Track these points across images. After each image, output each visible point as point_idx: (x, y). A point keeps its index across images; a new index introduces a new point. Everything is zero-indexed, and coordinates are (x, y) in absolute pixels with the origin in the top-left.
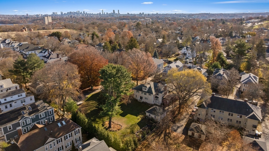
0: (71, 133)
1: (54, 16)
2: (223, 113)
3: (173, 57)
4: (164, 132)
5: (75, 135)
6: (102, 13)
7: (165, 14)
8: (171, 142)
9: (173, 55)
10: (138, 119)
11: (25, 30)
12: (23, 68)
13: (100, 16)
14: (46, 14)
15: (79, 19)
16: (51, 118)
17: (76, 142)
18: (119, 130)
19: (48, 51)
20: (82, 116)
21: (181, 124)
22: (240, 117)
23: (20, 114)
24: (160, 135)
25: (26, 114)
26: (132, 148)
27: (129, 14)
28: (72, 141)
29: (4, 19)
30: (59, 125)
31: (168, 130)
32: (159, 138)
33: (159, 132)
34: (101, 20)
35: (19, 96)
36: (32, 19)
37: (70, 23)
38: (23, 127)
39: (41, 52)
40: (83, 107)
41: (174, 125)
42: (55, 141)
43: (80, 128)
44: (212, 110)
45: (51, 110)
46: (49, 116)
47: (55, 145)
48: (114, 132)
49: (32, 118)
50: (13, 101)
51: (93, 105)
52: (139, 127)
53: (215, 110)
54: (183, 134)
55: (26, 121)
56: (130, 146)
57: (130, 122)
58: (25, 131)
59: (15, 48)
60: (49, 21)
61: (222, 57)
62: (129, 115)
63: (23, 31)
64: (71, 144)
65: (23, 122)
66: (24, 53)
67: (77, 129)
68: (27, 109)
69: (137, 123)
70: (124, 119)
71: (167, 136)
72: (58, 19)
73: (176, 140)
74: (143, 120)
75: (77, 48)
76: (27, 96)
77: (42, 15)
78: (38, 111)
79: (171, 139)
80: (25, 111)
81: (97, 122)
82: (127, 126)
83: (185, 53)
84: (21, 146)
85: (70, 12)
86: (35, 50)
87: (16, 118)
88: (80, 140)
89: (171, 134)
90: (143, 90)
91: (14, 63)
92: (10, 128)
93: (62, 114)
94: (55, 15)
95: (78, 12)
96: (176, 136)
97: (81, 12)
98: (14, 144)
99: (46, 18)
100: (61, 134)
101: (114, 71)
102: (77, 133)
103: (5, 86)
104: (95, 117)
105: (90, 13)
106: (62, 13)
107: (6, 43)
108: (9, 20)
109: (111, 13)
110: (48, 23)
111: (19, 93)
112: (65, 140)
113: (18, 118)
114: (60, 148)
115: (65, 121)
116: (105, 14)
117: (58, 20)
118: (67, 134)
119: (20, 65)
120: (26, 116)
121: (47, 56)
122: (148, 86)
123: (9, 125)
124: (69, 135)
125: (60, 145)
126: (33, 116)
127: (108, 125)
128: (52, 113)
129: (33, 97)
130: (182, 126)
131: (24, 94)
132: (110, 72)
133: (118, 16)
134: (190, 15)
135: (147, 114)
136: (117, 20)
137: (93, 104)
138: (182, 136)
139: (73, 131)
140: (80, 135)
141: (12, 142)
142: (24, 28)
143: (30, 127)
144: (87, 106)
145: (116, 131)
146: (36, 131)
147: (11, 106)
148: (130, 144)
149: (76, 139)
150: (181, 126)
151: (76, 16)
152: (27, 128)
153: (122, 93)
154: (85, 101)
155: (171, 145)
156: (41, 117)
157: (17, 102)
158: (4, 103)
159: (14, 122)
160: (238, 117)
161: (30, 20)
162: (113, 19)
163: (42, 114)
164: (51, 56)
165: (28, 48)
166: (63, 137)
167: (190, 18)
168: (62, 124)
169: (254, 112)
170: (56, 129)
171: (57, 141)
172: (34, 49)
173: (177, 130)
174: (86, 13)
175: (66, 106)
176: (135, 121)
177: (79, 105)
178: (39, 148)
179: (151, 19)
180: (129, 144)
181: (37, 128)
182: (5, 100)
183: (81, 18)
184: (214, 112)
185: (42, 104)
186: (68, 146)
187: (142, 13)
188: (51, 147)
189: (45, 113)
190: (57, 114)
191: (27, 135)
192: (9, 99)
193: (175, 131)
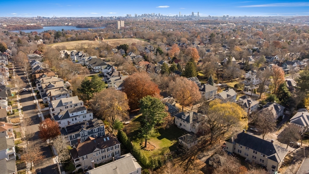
0: (113, 147)
1: (128, 19)
2: (248, 150)
3: (236, 81)
4: (189, 158)
5: (115, 149)
6: (179, 16)
7: (255, 17)
8: (192, 167)
9: (237, 79)
10: (171, 144)
11: (97, 39)
12: (87, 88)
13: (177, 19)
14: (120, 16)
15: (153, 23)
16: (102, 133)
17: (116, 154)
18: (152, 150)
19: (112, 67)
20: (124, 134)
21: (208, 153)
22: (263, 156)
23: (81, 128)
24: (185, 160)
25: (85, 128)
26: (156, 166)
27: (210, 17)
28: (113, 153)
29: (81, 22)
30: (105, 140)
31: (193, 157)
32: (183, 163)
33: (184, 158)
34: (177, 24)
35: (82, 112)
36: (106, 22)
37: (143, 28)
38: (82, 137)
39: (106, 68)
40: (129, 127)
41: (202, 153)
42: (100, 151)
43: (119, 144)
44: (239, 145)
45: (102, 127)
46: (101, 131)
47: (100, 154)
48: (148, 151)
49: (88, 131)
50: (77, 116)
51: (138, 126)
52: (169, 151)
53: (242, 146)
54: (205, 162)
55: (84, 133)
56: (154, 164)
57: (164, 145)
58: (83, 140)
59: (85, 62)
60: (121, 26)
61: (283, 89)
62: (165, 139)
63: (95, 40)
64: (111, 155)
65: (82, 134)
66: (92, 67)
67: (117, 145)
68: (86, 124)
69: (169, 147)
70: (160, 142)
71: (191, 161)
72: (131, 22)
73: (196, 166)
74: (175, 145)
75: (139, 65)
76: (87, 113)
77: (116, 17)
78: (93, 126)
79: (192, 165)
80: (84, 126)
81: (137, 141)
82: (160, 148)
83: (250, 77)
84: (79, 151)
85: (145, 14)
86: (102, 65)
87: (78, 130)
88: (119, 153)
89: (194, 161)
90: (182, 118)
91: (82, 83)
92: (74, 137)
93: (111, 131)
94: (129, 17)
95: (153, 14)
96: (198, 163)
97: (157, 14)
98: (75, 148)
99: (119, 22)
100: (105, 147)
101: (149, 103)
102: (117, 148)
103: (74, 103)
104: (136, 137)
105: (166, 16)
106: (136, 16)
107: (79, 55)
108: (85, 24)
109: (190, 15)
110: (121, 27)
111: (82, 110)
112: (108, 151)
113: (79, 130)
114: (104, 156)
115: (109, 138)
116: (182, 17)
117: (131, 25)
118: (109, 147)
119: (85, 85)
120: (84, 129)
121: (110, 73)
122: (187, 115)
123: (73, 134)
124: (111, 148)
125: (104, 154)
126: (89, 130)
127: (144, 145)
128: (103, 129)
129: (92, 114)
130: (209, 155)
131: (85, 111)
132: (146, 103)
133: (197, 20)
134: (289, 19)
135: (180, 140)
136: (194, 25)
137: (138, 124)
138: (204, 164)
139: (114, 145)
140: (119, 149)
141: (74, 147)
142: (96, 37)
143: (86, 138)
144: (133, 126)
145: (149, 150)
146: (89, 142)
147: (76, 119)
148: (155, 163)
149: (116, 152)
150: (207, 155)
151: (150, 19)
152: (85, 138)
153: (155, 121)
154: (133, 121)
155: (190, 169)
156: (95, 131)
157: (80, 117)
158: (71, 117)
159: (77, 133)
160: (262, 155)
161: (104, 23)
162: (190, 23)
163: (96, 129)
164: (114, 74)
165: (96, 63)
166: (106, 149)
167: (289, 22)
168: (107, 139)
169: (276, 153)
170: (102, 142)
171: (102, 151)
172: (100, 64)
173: (202, 158)
174: (162, 15)
175: (115, 124)
176: (168, 145)
177: (127, 124)
178: (89, 154)
179: (235, 24)
180: (153, 162)
181: (90, 139)
182: (73, 114)
183: (155, 21)
184: (241, 147)
185: (96, 122)
186: (110, 156)
187: (226, 16)
188: (97, 155)
189: (98, 128)
190: (108, 130)
191: (83, 144)
192: (75, 114)
193: (200, 159)
